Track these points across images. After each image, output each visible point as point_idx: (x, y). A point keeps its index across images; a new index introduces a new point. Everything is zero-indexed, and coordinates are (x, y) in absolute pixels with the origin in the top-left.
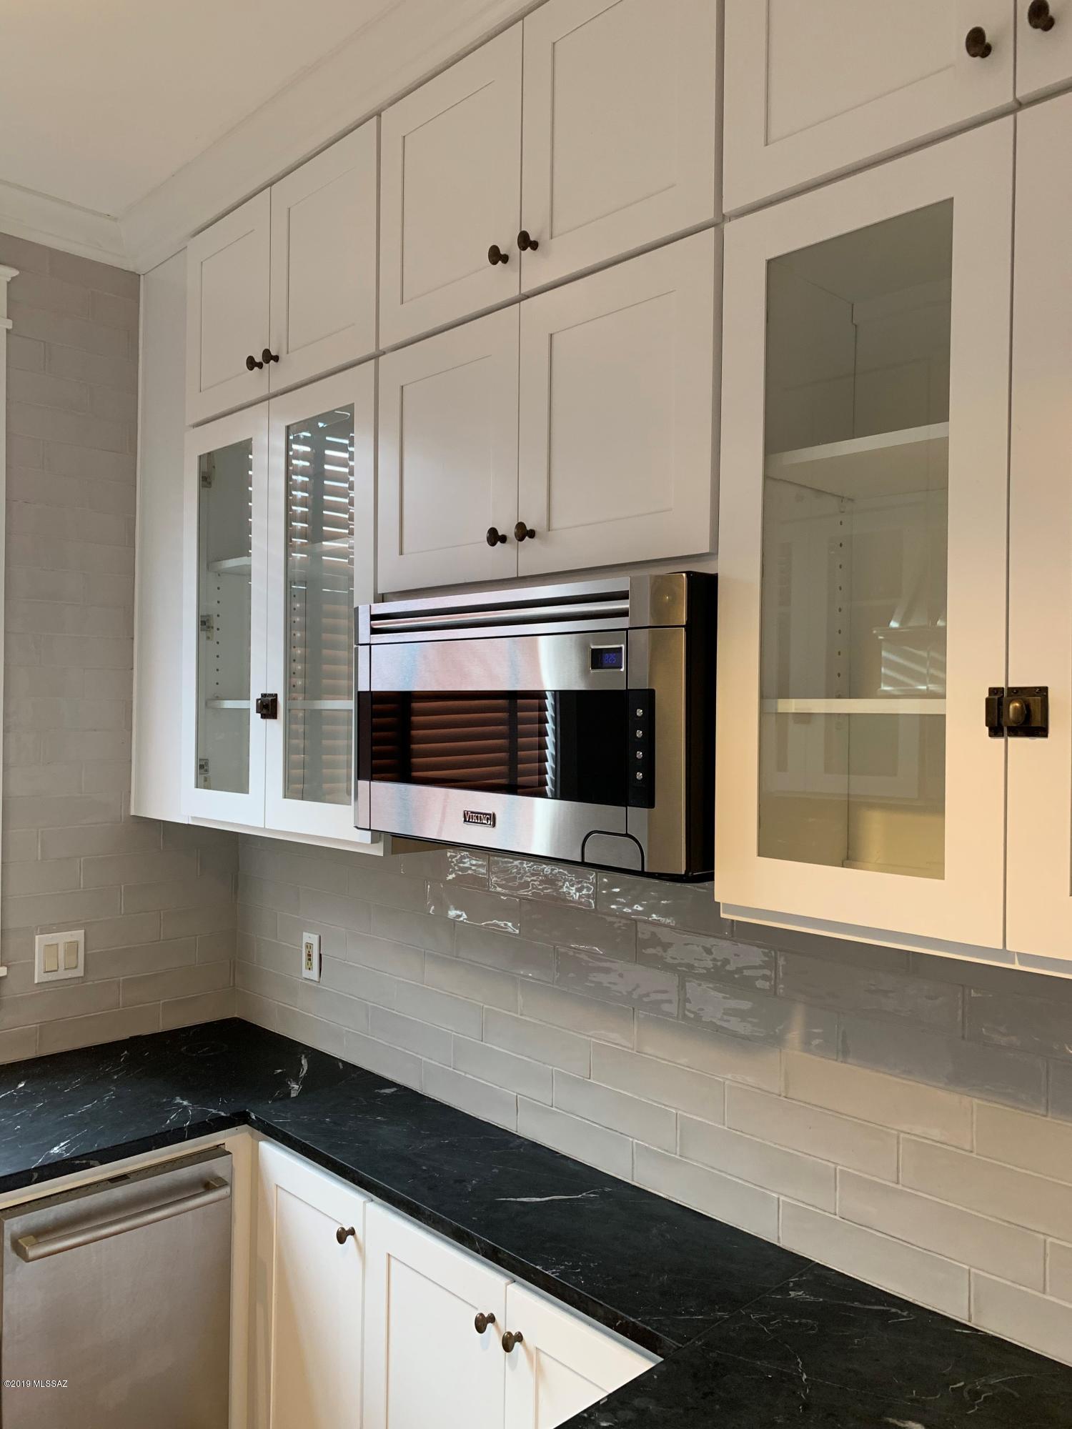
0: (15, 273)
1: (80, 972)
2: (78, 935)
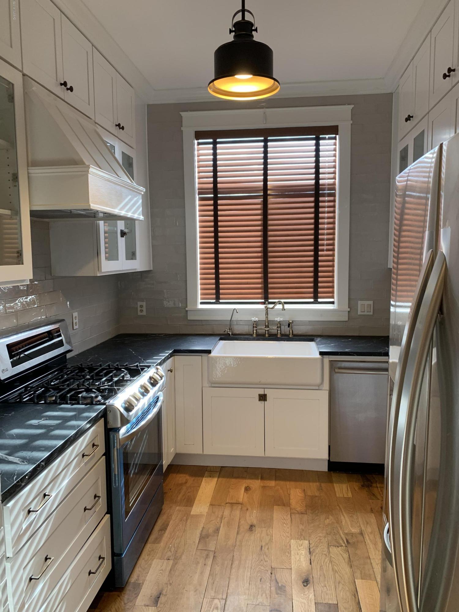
0: (353, 106)
1: (372, 313)
2: (371, 303)
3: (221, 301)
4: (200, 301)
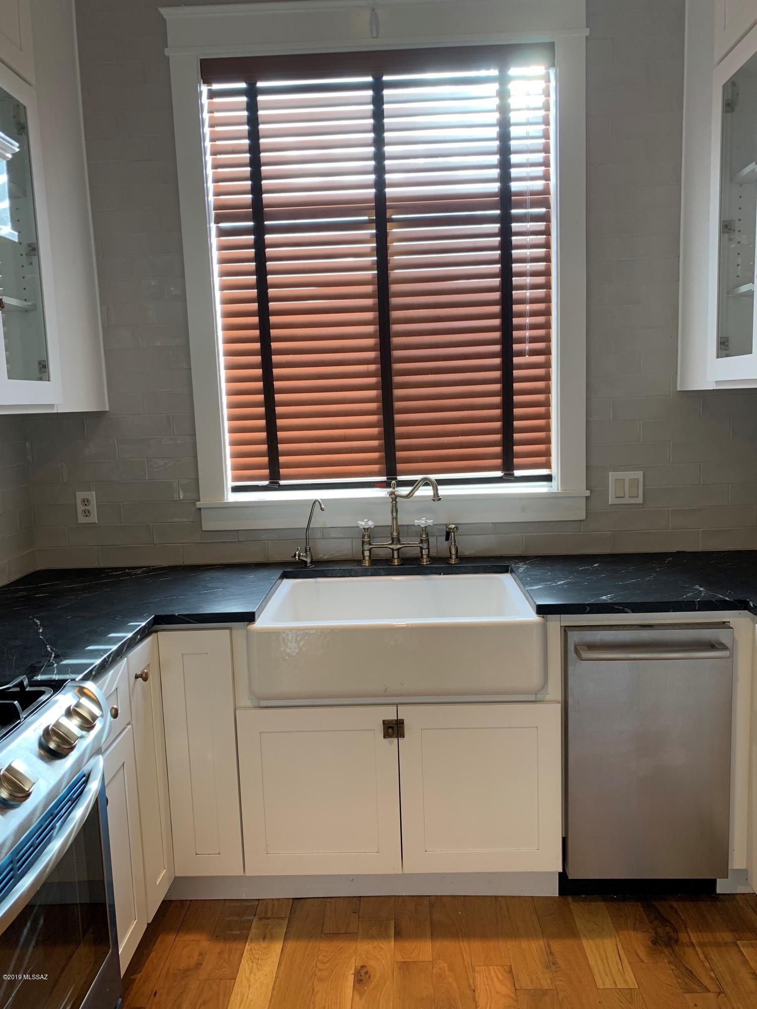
1: (640, 500)
2: (639, 475)
3: (282, 482)
4: (230, 483)
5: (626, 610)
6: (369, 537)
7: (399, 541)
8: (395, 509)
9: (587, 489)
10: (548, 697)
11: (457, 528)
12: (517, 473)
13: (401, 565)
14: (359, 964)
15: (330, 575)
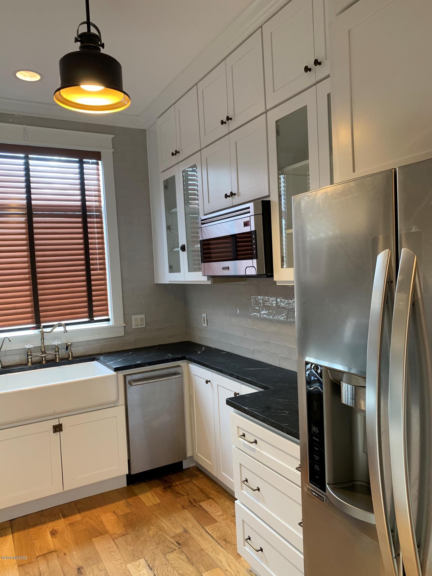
0: (113, 136)
1: (144, 326)
2: (143, 316)
5: (146, 365)
6: (31, 352)
7: (45, 353)
8: (43, 338)
9: (124, 323)
10: (120, 404)
11: (72, 344)
12: (95, 319)
13: (47, 363)
14: (51, 530)
15: (13, 372)
